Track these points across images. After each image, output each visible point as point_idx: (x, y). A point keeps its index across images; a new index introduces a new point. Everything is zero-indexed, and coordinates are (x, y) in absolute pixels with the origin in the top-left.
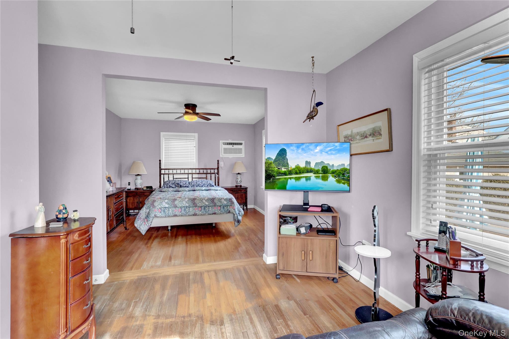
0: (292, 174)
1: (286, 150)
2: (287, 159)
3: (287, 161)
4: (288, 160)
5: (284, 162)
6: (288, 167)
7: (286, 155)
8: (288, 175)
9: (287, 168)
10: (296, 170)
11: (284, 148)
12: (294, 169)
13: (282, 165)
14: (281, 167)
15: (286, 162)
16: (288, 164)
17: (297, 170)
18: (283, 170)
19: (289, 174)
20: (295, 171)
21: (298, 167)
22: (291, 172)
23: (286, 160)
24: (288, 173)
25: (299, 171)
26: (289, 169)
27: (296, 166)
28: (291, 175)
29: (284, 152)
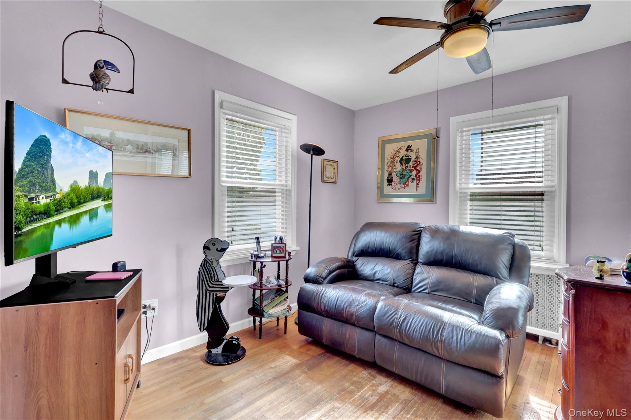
0: (63, 210)
1: (49, 141)
2: (52, 168)
3: (52, 174)
4: (54, 172)
5: (46, 177)
6: (55, 191)
7: (50, 157)
8: (53, 216)
9: (51, 194)
10: (71, 196)
11: (45, 136)
12: (68, 195)
13: (41, 186)
14: (38, 194)
15: (49, 176)
16: (53, 181)
17: (74, 197)
18: (43, 201)
19: (57, 211)
20: (70, 201)
21: (74, 188)
22: (60, 205)
23: (49, 172)
24: (54, 207)
25: (78, 197)
26: (57, 197)
27: (71, 187)
28: (60, 213)
29: (45, 148)
